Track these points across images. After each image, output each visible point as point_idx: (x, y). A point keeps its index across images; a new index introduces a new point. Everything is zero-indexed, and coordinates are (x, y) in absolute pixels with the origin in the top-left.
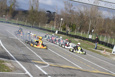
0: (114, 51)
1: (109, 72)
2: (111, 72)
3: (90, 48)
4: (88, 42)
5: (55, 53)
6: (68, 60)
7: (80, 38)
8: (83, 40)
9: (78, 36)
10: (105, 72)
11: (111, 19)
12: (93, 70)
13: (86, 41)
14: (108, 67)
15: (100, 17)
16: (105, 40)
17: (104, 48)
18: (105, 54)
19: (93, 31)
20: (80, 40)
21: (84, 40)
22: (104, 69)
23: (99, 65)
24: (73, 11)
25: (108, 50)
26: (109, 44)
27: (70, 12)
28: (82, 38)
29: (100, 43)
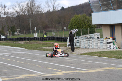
1: (76, 70)
2: (78, 68)
3: (40, 47)
5: (3, 64)
6: (22, 68)
7: (25, 39)
8: (29, 41)
9: (22, 38)
10: (72, 70)
11: (51, 10)
12: (57, 71)
13: (33, 41)
14: (71, 64)
15: (39, 11)
16: (53, 34)
19: (35, 29)
20: (26, 42)
21: (30, 40)
22: (69, 68)
23: (60, 64)
24: (8, 13)
25: (62, 44)
26: (60, 38)
27: (5, 15)
28: (27, 39)
29: (49, 40)
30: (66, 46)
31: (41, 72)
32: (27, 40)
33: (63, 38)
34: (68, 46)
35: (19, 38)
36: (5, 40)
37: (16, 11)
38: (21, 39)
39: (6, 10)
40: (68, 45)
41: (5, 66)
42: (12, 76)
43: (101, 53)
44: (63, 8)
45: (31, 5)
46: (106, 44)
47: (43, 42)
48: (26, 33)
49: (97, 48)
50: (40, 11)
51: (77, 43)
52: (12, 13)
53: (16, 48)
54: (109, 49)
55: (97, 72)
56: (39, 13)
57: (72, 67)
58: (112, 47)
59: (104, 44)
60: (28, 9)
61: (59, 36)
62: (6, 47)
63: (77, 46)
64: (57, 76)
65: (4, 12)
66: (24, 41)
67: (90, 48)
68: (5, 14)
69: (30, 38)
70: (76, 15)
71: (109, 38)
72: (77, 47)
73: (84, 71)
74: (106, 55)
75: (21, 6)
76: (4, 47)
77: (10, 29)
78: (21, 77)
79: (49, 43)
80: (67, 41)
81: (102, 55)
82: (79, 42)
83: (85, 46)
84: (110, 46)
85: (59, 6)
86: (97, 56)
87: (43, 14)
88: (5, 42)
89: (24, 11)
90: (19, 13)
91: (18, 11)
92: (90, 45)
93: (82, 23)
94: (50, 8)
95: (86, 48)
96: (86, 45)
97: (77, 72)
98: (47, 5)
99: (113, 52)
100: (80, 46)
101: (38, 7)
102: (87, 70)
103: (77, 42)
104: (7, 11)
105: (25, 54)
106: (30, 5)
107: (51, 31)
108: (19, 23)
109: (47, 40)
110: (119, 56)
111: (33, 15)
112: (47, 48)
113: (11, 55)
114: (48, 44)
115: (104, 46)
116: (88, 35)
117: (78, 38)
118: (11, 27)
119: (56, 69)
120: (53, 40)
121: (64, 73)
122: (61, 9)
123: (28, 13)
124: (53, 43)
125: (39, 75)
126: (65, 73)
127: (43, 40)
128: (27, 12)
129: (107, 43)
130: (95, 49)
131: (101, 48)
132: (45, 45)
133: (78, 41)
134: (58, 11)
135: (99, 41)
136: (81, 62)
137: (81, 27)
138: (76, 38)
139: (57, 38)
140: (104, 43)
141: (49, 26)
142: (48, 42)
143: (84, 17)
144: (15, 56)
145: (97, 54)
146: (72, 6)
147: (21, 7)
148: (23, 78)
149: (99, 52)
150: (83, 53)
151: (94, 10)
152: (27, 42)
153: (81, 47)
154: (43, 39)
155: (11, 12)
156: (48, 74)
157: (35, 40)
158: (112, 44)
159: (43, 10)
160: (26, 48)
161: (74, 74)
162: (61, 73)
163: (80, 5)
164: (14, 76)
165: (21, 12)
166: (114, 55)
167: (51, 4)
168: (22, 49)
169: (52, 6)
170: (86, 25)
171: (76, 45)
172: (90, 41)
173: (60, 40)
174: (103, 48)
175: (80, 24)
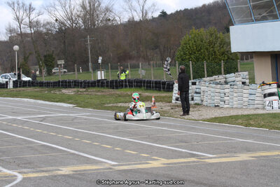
0: (177, 96)
1: (193, 156)
2: (197, 153)
3: (110, 103)
4: (98, 89)
6: (69, 150)
7: (77, 84)
8: (84, 90)
9: (69, 82)
11: (137, 18)
12: (148, 159)
13: (94, 89)
14: (181, 141)
15: (109, 20)
16: (142, 74)
17: (147, 94)
19: (100, 61)
20: (78, 91)
21: (89, 86)
22: (176, 151)
23: (155, 142)
24: (37, 22)
25: (161, 97)
26: (156, 83)
27: (30, 27)
28: (81, 83)
29: (131, 86)
30: (171, 102)
31: (112, 160)
32: (81, 86)
33: (164, 83)
34: (173, 101)
35: (62, 82)
36: (29, 86)
37: (56, 20)
38: (66, 84)
39: (34, 16)
40: (174, 98)
41: (30, 145)
42: (45, 169)
43: (251, 119)
44: (164, 14)
45: (90, 6)
46: (262, 98)
47: (118, 92)
48: (78, 70)
49: (240, 106)
50: (111, 19)
51: (195, 95)
52: (48, 23)
53: (56, 103)
54: (268, 110)
55: (241, 161)
56: (110, 24)
57: (184, 150)
58: (276, 105)
59: (258, 99)
60: (85, 15)
61: (155, 77)
62: (32, 100)
63: (196, 102)
64: (148, 169)
65: (30, 22)
66: (74, 88)
67: (226, 106)
68: (31, 25)
69: (89, 82)
70: (194, 31)
71: (270, 85)
72: (196, 104)
73: (211, 158)
74: (263, 123)
75: (67, 7)
76: (28, 102)
77: (43, 59)
78: (65, 170)
80: (173, 88)
81: (252, 123)
82: (200, 93)
83: (213, 102)
84: (271, 102)
85: (156, 8)
86: (241, 124)
87: (117, 26)
88: (29, 90)
89: (74, 19)
90: (62, 23)
91: (61, 18)
92: (226, 98)
93: (207, 49)
94: (135, 14)
95: (216, 106)
96: (217, 100)
97: (194, 162)
98: (127, 7)
99: (278, 117)
100: (202, 101)
101: (107, 10)
102: (219, 158)
103: (196, 93)
104: (35, 19)
105: (76, 118)
106: (88, 5)
107: (135, 67)
108: (63, 45)
109: (126, 86)
111: (96, 29)
112: (126, 105)
113: (43, 119)
114: (129, 96)
115: (256, 102)
116: (221, 77)
117: (197, 83)
118: (45, 56)
119: (147, 154)
120: (140, 87)
121: (164, 164)
122: (160, 16)
123: (84, 23)
125: (107, 166)
126: (167, 164)
127: (117, 88)
128: (81, 22)
129: (265, 96)
130: (237, 108)
131: (251, 107)
132: (122, 99)
133: (198, 90)
134: (154, 19)
135: (246, 91)
136: (204, 138)
137: (204, 57)
138: (194, 84)
139: (149, 82)
140: (257, 94)
141: (131, 53)
142: (128, 91)
143: (211, 35)
144: (52, 122)
145: (240, 121)
146: (186, 10)
147: (68, 11)
148: (71, 173)
149: (245, 116)
150: (208, 117)
151: (235, 18)
152: (81, 90)
153: (205, 103)
154: (117, 84)
155: (44, 20)
156: (129, 165)
157: (98, 86)
158: (277, 98)
159: (117, 18)
160: (78, 104)
161: (187, 165)
162: (157, 163)
163: (204, 6)
164: (51, 168)
165: (69, 22)
167: (137, 5)
168: (70, 107)
169: (139, 9)
170: (217, 52)
171: (193, 99)
172: (226, 91)
173: (156, 87)
174: (256, 106)
175: (202, 51)
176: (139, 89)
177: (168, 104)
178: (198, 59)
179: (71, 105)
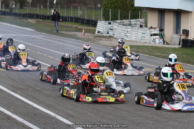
0: (99, 30)
7: (38, 16)
8: (42, 20)
9: (33, 15)
13: (49, 21)
16: (79, 13)
17: (81, 27)
18: (84, 38)
20: (38, 21)
21: (45, 19)
25: (89, 30)
26: (88, 20)
28: (41, 16)
29: (72, 21)
30: (95, 33)
32: (41, 18)
33: (92, 21)
34: (96, 33)
35: (29, 14)
36: (8, 15)
38: (31, 16)
40: (97, 31)
43: (140, 49)
46: (149, 37)
47: (63, 24)
48: (40, 7)
53: (23, 28)
54: (152, 44)
58: (157, 41)
59: (147, 36)
62: (9, 25)
63: (110, 35)
66: (36, 19)
67: (127, 39)
69: (45, 16)
71: (155, 28)
74: (146, 51)
79: (72, 27)
80: (97, 25)
81: (140, 51)
82: (113, 30)
83: (120, 36)
84: (155, 39)
88: (8, 17)
92: (128, 34)
93: (122, 2)
96: (122, 35)
99: (157, 49)
100: (114, 35)
103: (111, 29)
105: (35, 38)
109: (69, 21)
110: (163, 55)
112: (67, 33)
114: (69, 27)
115: (146, 38)
116: (127, 21)
117: (112, 24)
120: (77, 22)
124: (77, 26)
127: (63, 21)
129: (151, 35)
130: (134, 41)
131: (143, 41)
132: (65, 29)
133: (112, 28)
135: (141, 31)
138: (110, 23)
139: (83, 20)
140: (147, 34)
142: (70, 24)
152: (40, 20)
153: (115, 36)
154: (63, 19)
158: (158, 37)
160: (37, 30)
166: (156, 52)
168: (31, 31)
171: (108, 33)
172: (129, 30)
173: (87, 23)
174: (145, 41)
175: (119, 3)
176: (76, 23)
177: (92, 35)
178: (116, 8)
179: (33, 30)
